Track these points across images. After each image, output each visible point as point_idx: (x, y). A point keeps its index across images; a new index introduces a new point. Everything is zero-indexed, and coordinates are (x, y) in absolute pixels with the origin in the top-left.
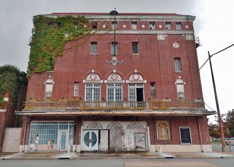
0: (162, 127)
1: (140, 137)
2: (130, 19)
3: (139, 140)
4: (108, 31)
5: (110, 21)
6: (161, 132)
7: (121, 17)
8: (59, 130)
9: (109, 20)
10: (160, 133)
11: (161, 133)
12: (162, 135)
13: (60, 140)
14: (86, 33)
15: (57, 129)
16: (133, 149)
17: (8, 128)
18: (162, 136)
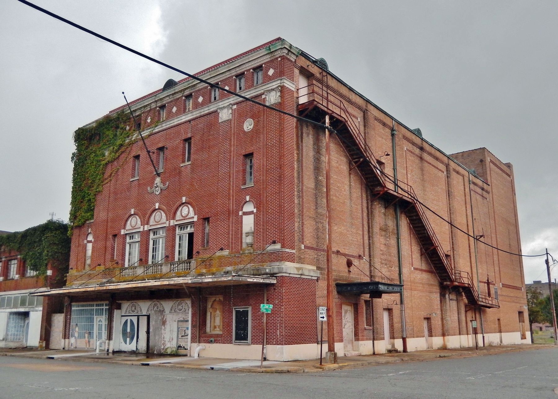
0: (216, 309)
1: (184, 329)
2: (181, 91)
3: (183, 335)
4: (153, 129)
5: (156, 107)
6: (214, 318)
7: (167, 93)
8: (95, 317)
9: (153, 106)
10: (212, 320)
11: (214, 320)
12: (216, 324)
13: (96, 332)
14: (127, 141)
15: (93, 315)
16: (175, 349)
17: (54, 315)
18: (215, 327)
